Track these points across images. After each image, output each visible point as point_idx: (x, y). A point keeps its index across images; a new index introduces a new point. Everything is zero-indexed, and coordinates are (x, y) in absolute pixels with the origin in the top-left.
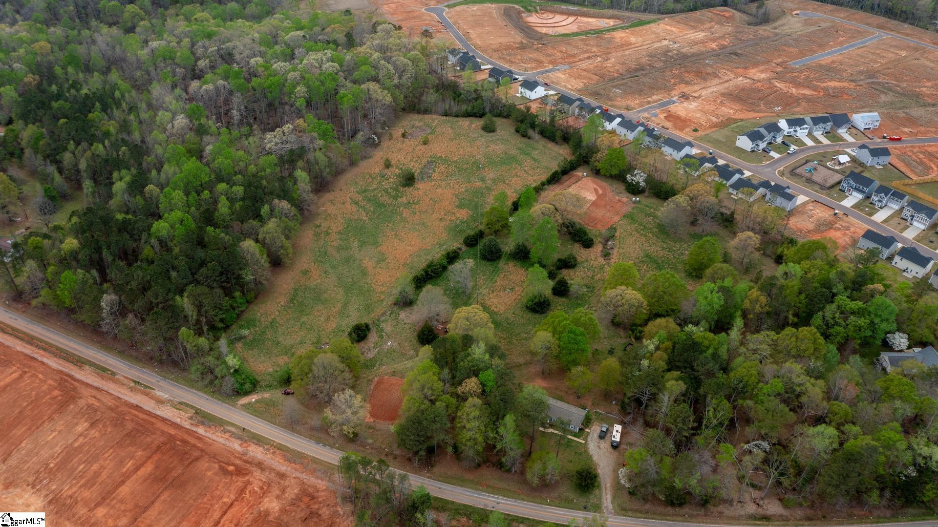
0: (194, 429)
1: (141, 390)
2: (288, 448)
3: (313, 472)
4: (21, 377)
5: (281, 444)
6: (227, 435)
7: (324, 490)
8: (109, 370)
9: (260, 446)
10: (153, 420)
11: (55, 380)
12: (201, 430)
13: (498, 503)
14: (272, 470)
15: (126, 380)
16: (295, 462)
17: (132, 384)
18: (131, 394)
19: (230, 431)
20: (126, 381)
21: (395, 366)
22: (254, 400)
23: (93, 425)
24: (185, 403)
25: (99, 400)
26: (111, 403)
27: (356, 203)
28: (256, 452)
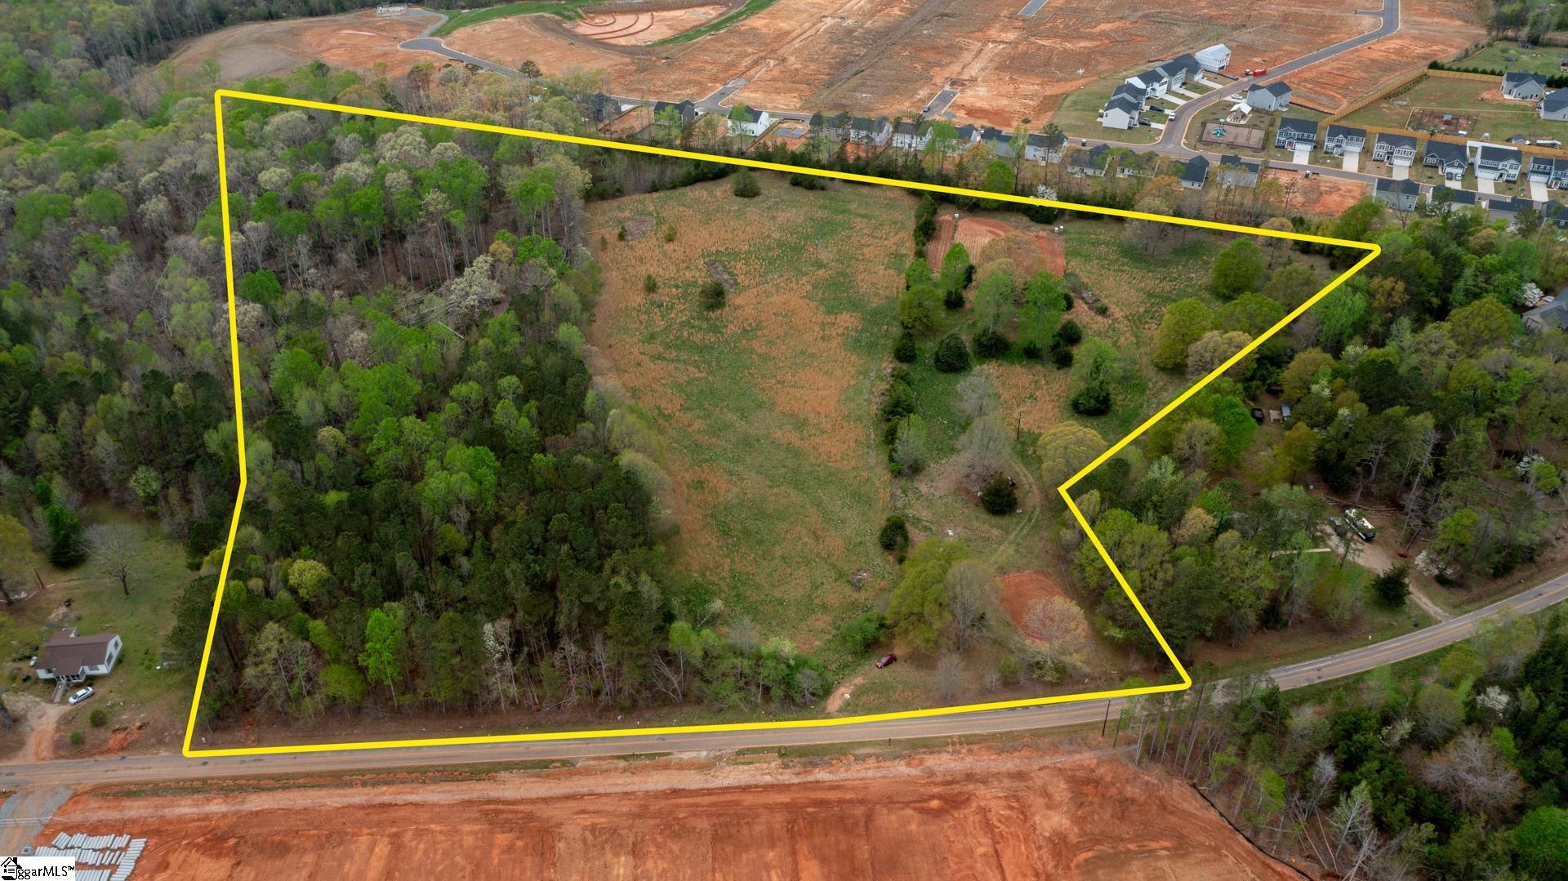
0: (810, 778)
1: (647, 766)
2: (981, 735)
3: (1055, 748)
4: (397, 845)
5: (965, 736)
6: (871, 762)
7: (1098, 765)
8: (553, 761)
9: (939, 752)
10: (729, 797)
11: (476, 821)
12: (821, 775)
13: (1319, 670)
14: (997, 775)
15: (602, 762)
16: (1015, 749)
17: (622, 764)
18: (636, 779)
19: (870, 756)
20: (604, 765)
21: (993, 559)
22: (847, 696)
23: (636, 852)
24: (748, 750)
25: (597, 812)
26: (626, 807)
27: (660, 357)
28: (944, 763)
